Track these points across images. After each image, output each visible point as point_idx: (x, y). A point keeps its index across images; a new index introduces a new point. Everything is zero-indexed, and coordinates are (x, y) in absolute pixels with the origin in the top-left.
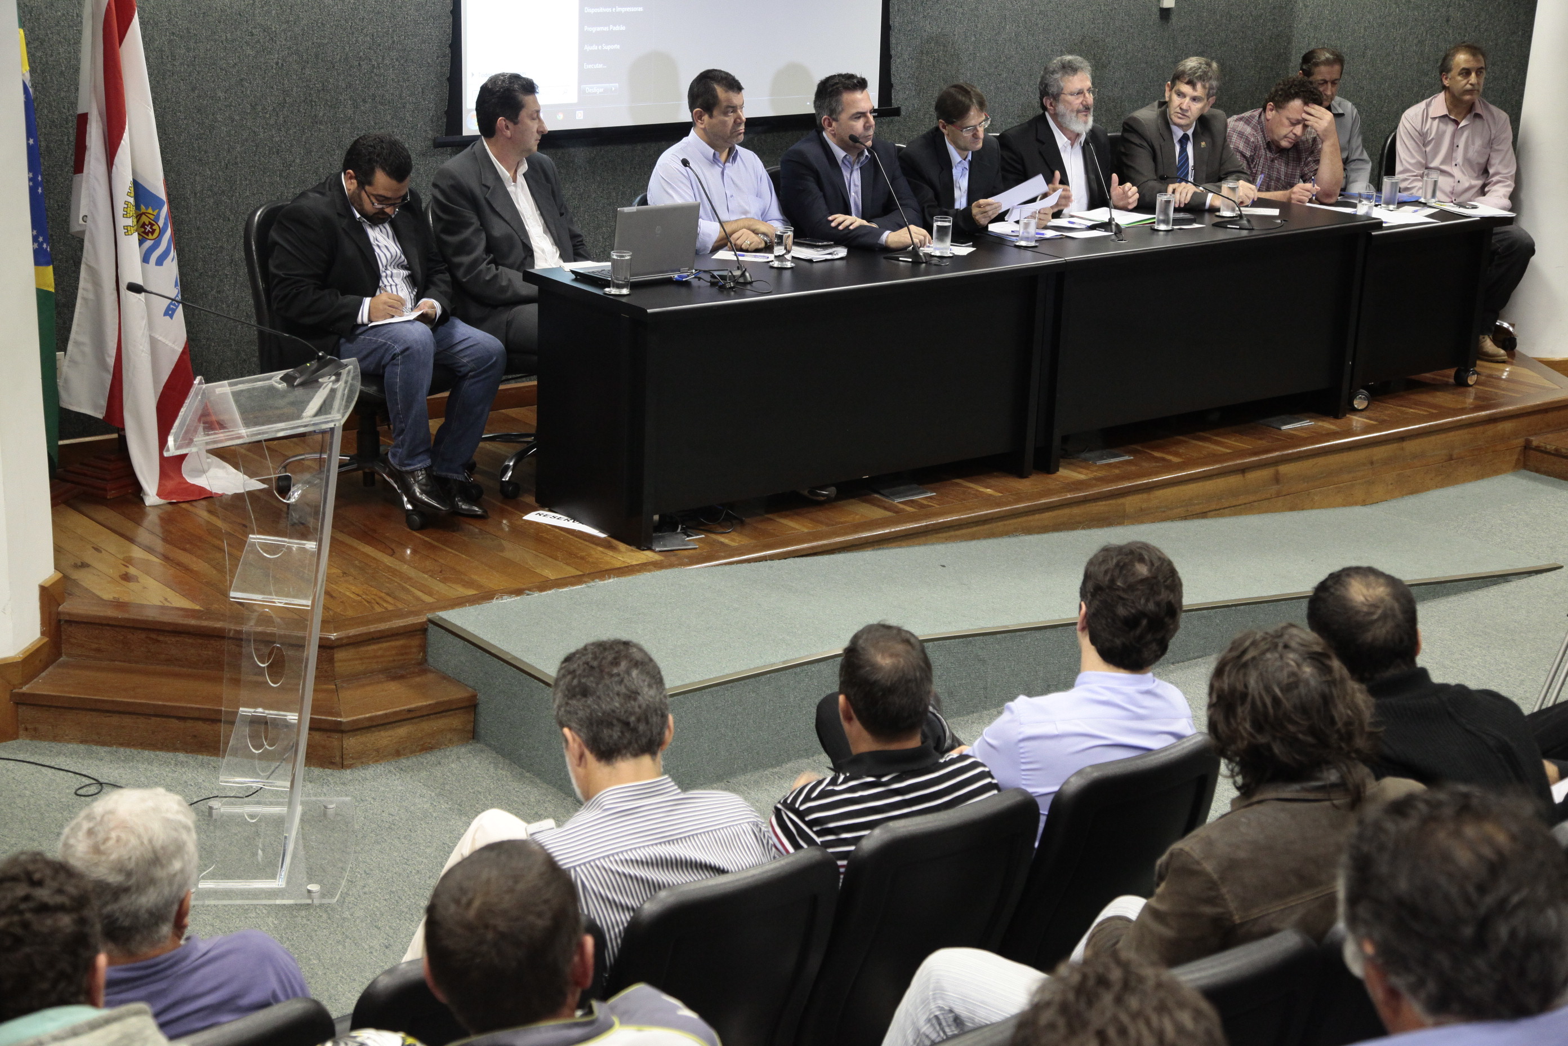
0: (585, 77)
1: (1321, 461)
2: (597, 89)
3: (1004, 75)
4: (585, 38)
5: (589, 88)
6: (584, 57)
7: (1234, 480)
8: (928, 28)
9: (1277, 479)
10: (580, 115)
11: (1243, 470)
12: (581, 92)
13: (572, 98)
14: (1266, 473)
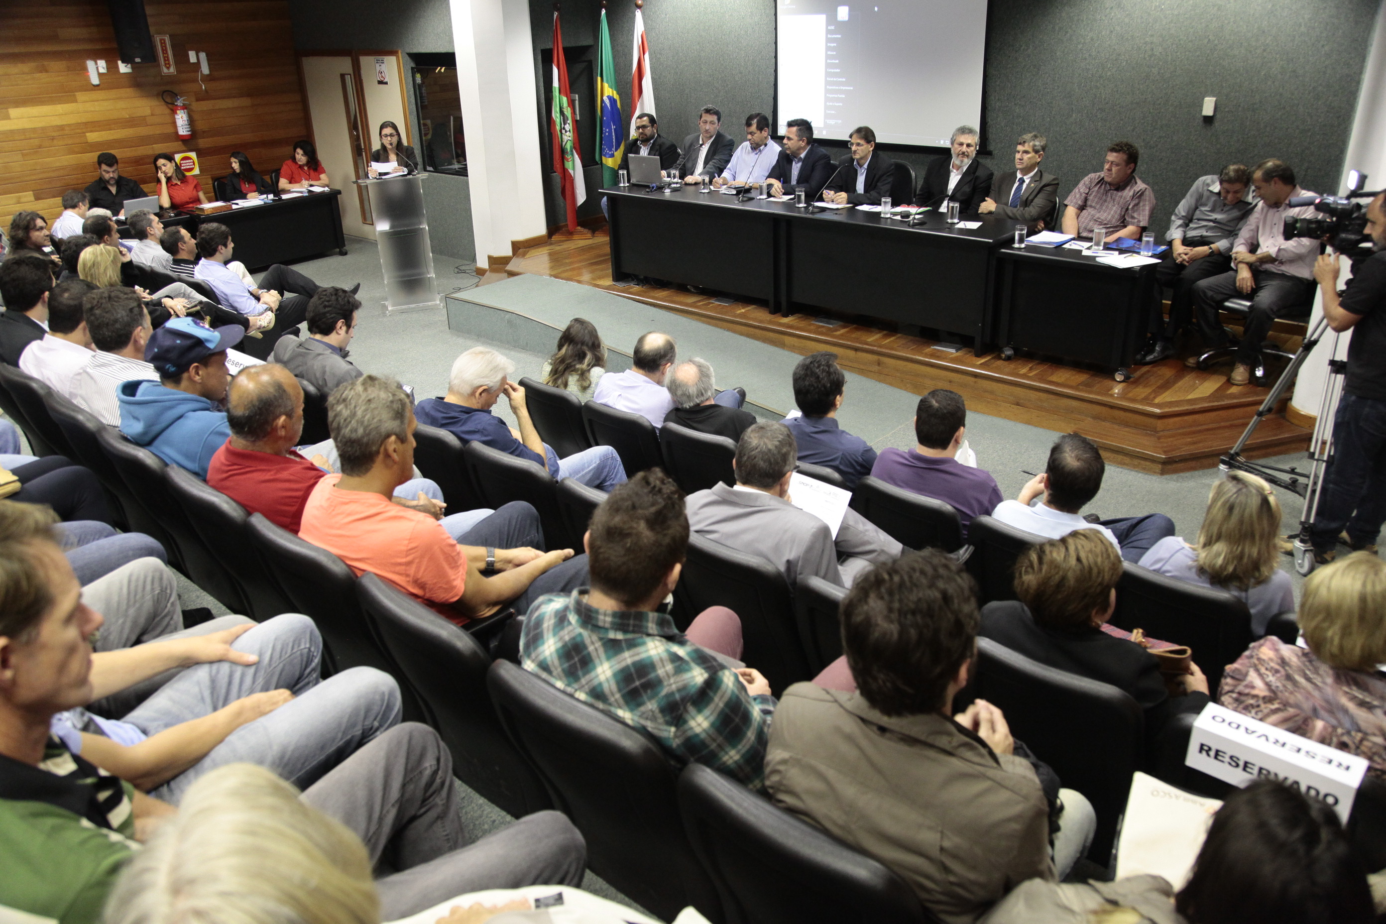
0: (827, 116)
1: (910, 365)
2: (832, 122)
3: (1071, 143)
4: (827, 99)
5: (829, 122)
6: (827, 108)
7: (851, 353)
8: (1017, 110)
9: (879, 364)
10: (824, 133)
11: (856, 349)
12: (825, 123)
13: (822, 125)
14: (875, 357)
